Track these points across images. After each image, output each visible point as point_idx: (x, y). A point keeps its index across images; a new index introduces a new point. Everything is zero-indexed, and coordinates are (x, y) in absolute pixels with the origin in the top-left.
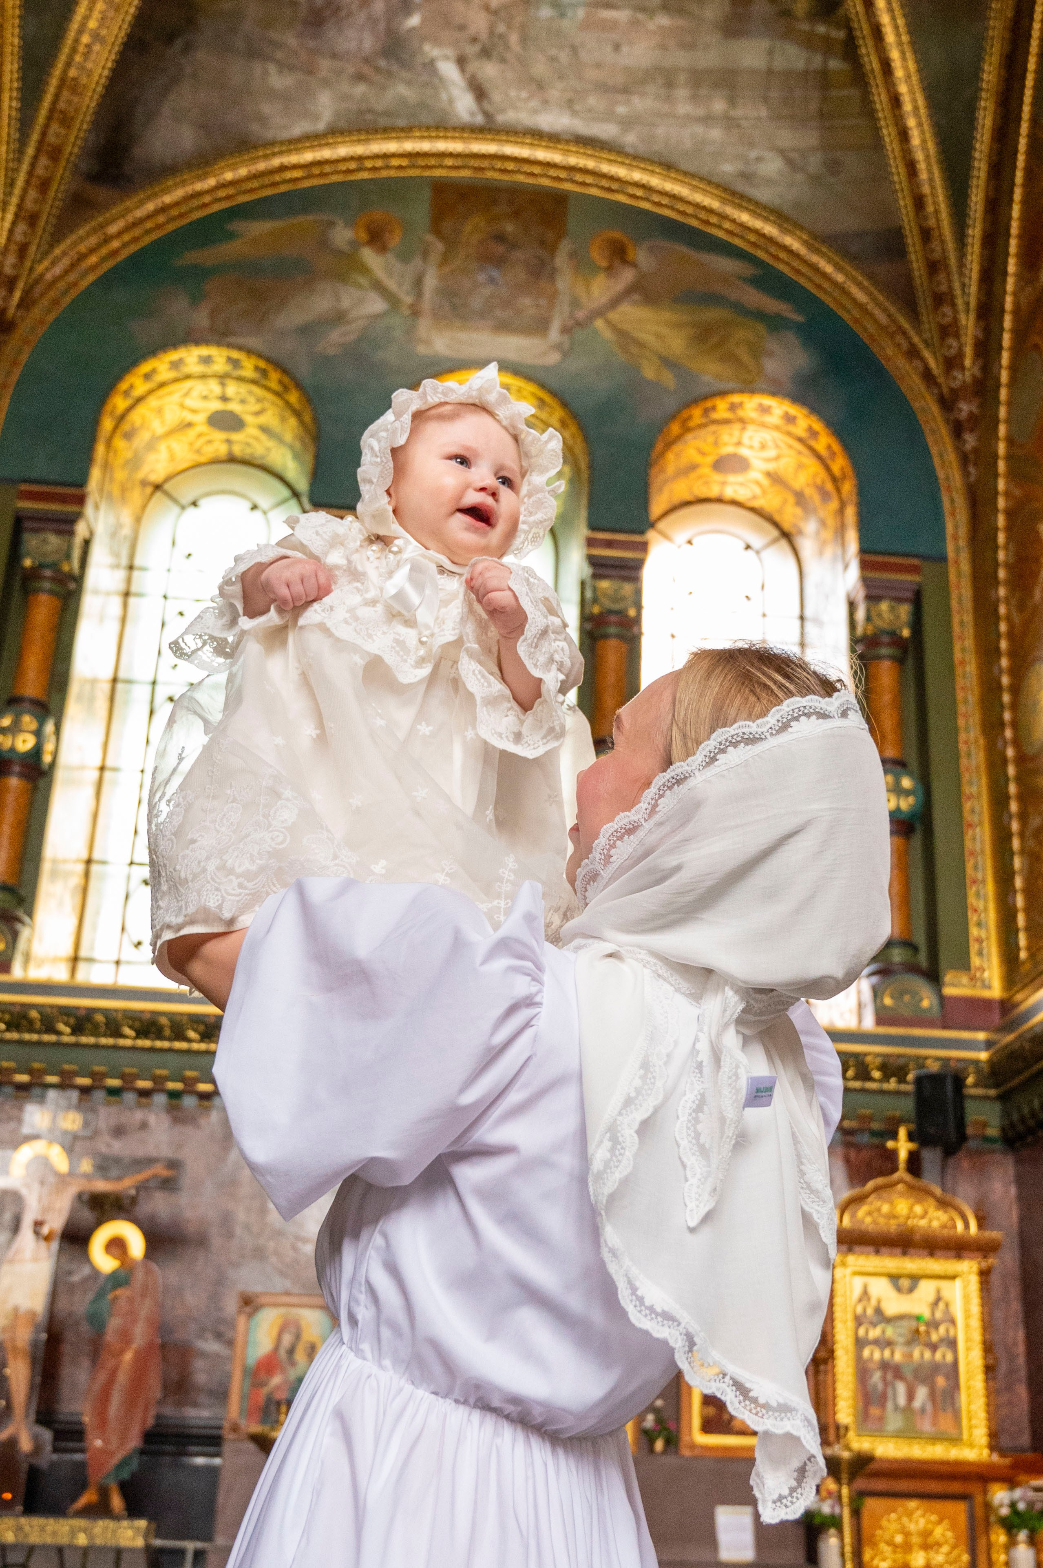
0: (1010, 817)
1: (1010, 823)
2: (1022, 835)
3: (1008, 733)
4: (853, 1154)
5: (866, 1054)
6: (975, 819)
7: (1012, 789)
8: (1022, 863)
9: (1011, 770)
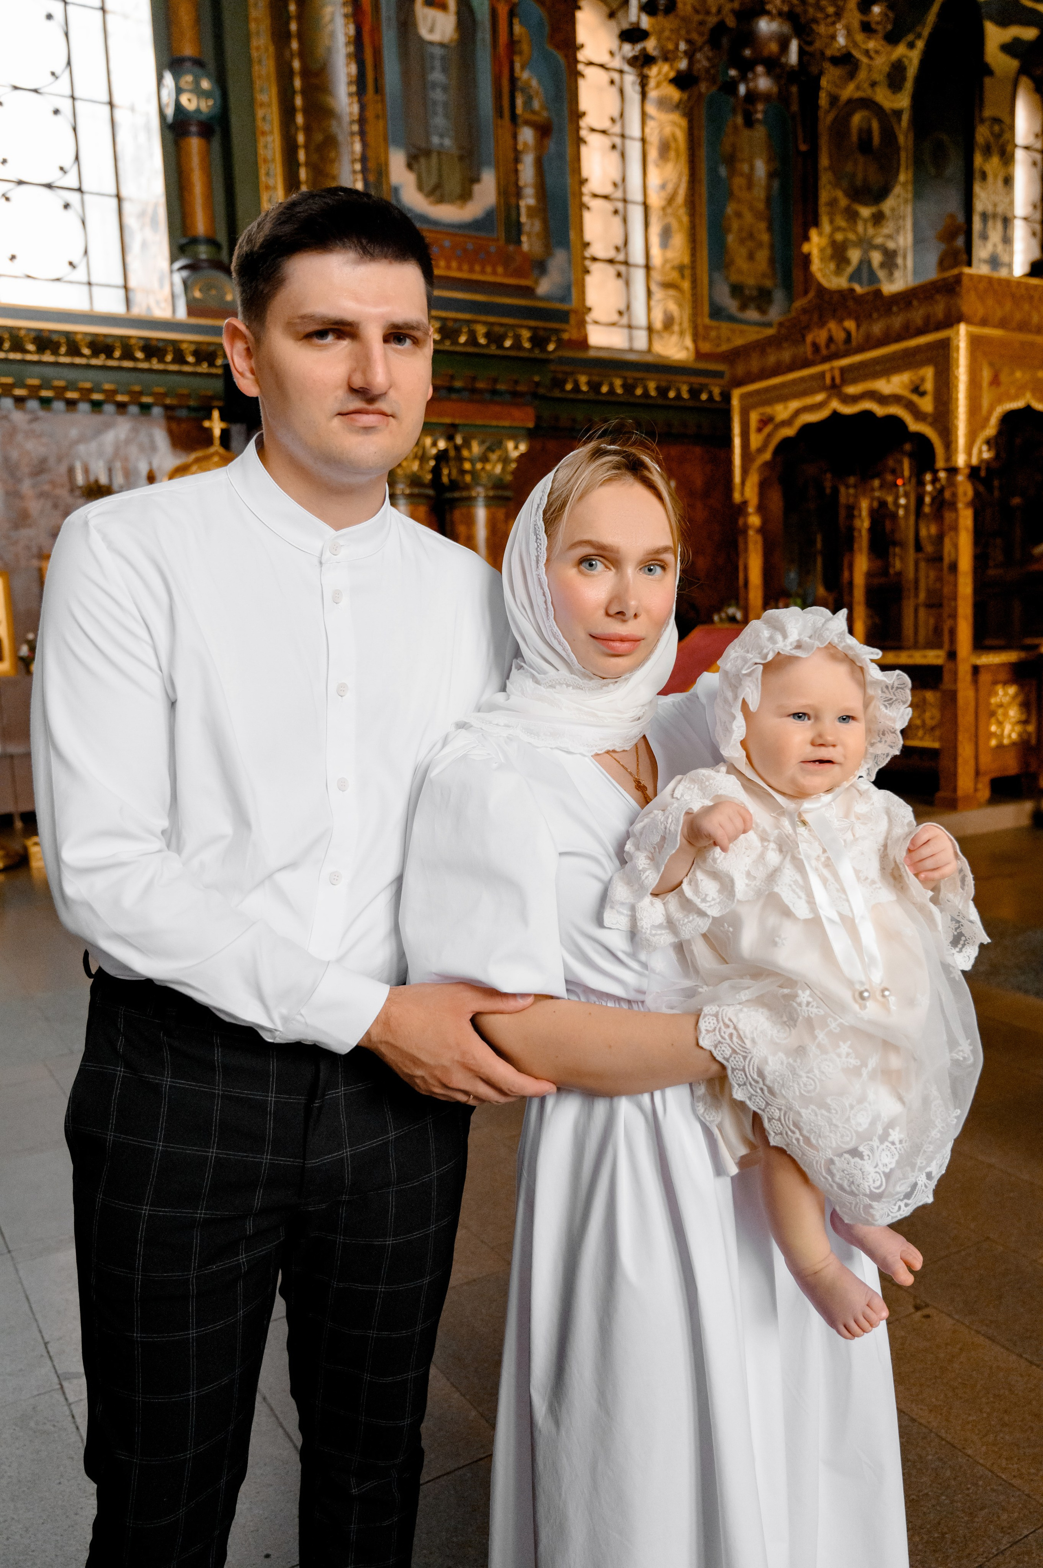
0: (297, 129)
1: (296, 134)
2: (306, 147)
3: (295, 45)
4: (174, 426)
5: (182, 342)
6: (266, 128)
7: (299, 101)
8: (307, 174)
9: (298, 83)
